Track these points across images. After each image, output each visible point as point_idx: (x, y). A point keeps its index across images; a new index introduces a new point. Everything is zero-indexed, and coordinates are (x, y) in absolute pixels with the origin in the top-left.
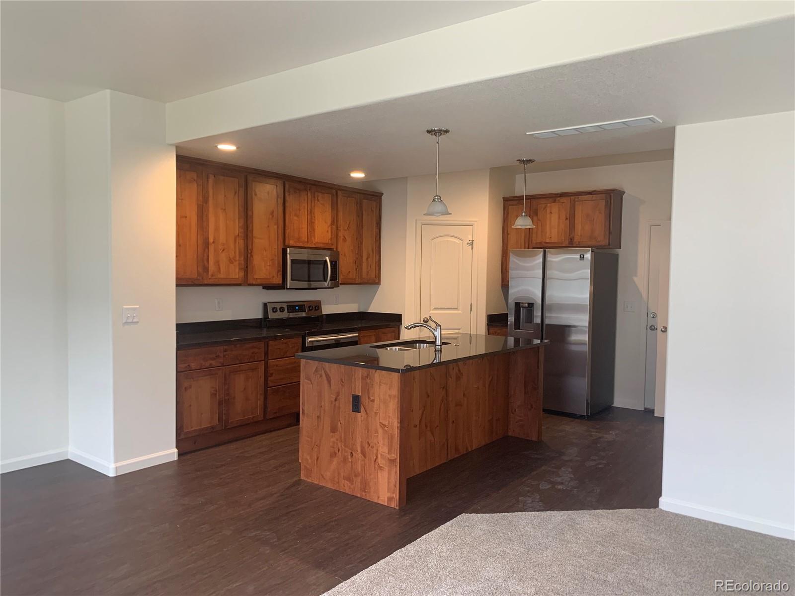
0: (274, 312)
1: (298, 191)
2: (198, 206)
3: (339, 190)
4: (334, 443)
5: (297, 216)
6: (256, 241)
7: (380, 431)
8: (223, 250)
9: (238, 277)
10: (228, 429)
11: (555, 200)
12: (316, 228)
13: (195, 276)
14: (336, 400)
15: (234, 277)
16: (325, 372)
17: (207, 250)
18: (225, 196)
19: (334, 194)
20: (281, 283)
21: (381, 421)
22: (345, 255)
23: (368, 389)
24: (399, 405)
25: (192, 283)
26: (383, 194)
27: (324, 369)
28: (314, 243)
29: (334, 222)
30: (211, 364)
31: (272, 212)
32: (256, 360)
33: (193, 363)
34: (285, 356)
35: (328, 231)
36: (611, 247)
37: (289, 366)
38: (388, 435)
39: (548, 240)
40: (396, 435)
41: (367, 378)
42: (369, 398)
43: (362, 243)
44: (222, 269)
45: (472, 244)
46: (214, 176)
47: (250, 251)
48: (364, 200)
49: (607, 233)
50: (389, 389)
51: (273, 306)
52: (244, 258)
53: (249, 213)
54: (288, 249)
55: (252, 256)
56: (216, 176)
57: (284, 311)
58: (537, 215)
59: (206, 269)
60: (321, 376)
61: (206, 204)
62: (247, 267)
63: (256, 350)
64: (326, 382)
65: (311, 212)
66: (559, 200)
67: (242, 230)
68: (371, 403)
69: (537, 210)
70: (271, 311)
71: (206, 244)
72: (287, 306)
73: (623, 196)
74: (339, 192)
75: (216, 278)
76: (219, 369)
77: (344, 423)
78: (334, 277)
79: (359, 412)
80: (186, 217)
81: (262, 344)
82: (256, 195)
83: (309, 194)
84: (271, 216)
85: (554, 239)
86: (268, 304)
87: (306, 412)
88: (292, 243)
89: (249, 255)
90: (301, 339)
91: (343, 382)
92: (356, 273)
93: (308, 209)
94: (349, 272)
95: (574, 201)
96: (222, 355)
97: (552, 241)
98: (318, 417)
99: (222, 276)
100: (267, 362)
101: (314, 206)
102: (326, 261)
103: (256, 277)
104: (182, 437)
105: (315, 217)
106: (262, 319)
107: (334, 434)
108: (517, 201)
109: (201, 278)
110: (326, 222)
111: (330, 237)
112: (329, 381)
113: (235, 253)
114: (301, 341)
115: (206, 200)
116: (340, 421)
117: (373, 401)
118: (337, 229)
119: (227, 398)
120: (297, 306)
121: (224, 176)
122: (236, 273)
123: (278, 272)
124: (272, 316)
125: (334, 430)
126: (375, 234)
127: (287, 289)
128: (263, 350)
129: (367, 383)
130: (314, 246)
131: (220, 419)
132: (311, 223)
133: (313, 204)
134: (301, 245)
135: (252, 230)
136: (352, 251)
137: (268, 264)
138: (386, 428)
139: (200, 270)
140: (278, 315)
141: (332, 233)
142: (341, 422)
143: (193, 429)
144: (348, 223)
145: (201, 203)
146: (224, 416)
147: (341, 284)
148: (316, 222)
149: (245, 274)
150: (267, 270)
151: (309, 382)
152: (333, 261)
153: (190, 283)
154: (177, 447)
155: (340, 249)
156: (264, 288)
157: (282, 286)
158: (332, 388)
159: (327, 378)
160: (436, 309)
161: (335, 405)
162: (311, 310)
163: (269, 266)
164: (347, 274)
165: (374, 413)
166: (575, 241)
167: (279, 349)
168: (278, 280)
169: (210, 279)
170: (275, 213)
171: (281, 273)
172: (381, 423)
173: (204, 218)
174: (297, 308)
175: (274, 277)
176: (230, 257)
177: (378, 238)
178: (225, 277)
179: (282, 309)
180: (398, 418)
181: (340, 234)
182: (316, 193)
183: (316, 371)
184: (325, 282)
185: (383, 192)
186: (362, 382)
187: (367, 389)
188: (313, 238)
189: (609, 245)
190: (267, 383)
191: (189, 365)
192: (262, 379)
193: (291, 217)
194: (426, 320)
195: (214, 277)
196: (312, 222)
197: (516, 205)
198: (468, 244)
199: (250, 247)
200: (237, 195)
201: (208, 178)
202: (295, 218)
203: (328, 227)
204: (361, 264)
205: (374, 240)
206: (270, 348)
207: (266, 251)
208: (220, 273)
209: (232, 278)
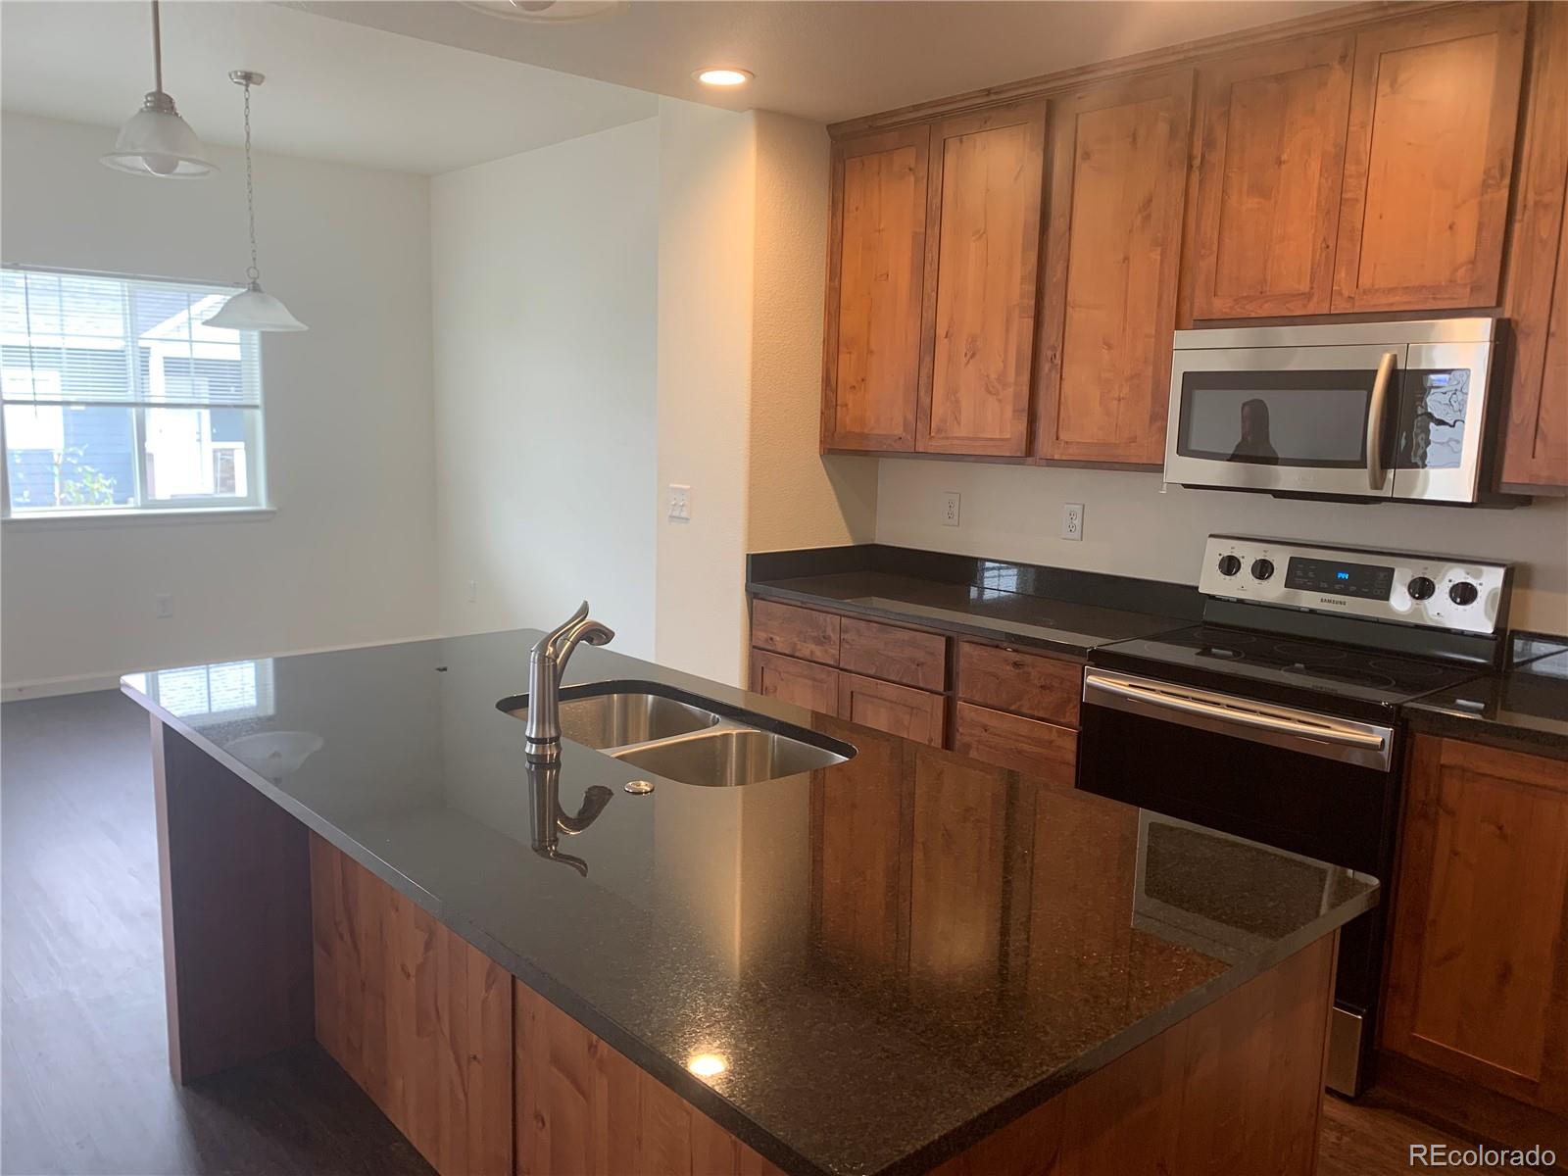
2: (915, 238)
8: (974, 358)
9: (1007, 435)
13: (896, 430)
17: (928, 359)
18: (987, 191)
20: (1159, 461)
25: (889, 450)
30: (812, 654)
33: (778, 635)
34: (1013, 708)
35: (1451, 226)
37: (1025, 747)
44: (966, 411)
46: (961, 141)
47: (1050, 353)
52: (1031, 376)
55: (1057, 368)
56: (965, 138)
57: (1272, 575)
59: (925, 413)
61: (933, 226)
63: (921, 655)
67: (1027, 287)
70: (1216, 568)
71: (930, 343)
75: (948, 438)
81: (940, 643)
82: (1085, 156)
84: (1139, 220)
86: (1209, 541)
88: (1223, 305)
89: (1046, 368)
90: (1080, 669)
96: (835, 638)
99: (963, 431)
102: (1378, 371)
109: (910, 436)
111: (1464, 251)
113: (1005, 362)
114: (1079, 676)
115: (932, 217)
120: (1347, 568)
121: (986, 129)
122: (1002, 423)
128: (942, 661)
135: (1065, 282)
137: (1116, 394)
139: (910, 414)
149: (1027, 427)
150: (1108, 413)
153: (884, 448)
163: (1120, 399)
168: (1149, 451)
169: (934, 438)
171: (1160, 424)
173: (928, 269)
174: (1343, 576)
175: (1132, 439)
176: (988, 377)
178: (971, 434)
179: (1261, 569)
191: (771, 639)
195: (943, 435)
199: (1052, 340)
200: (1022, 176)
206: (962, 663)
207: (1110, 347)
208: (959, 423)
209: (992, 439)
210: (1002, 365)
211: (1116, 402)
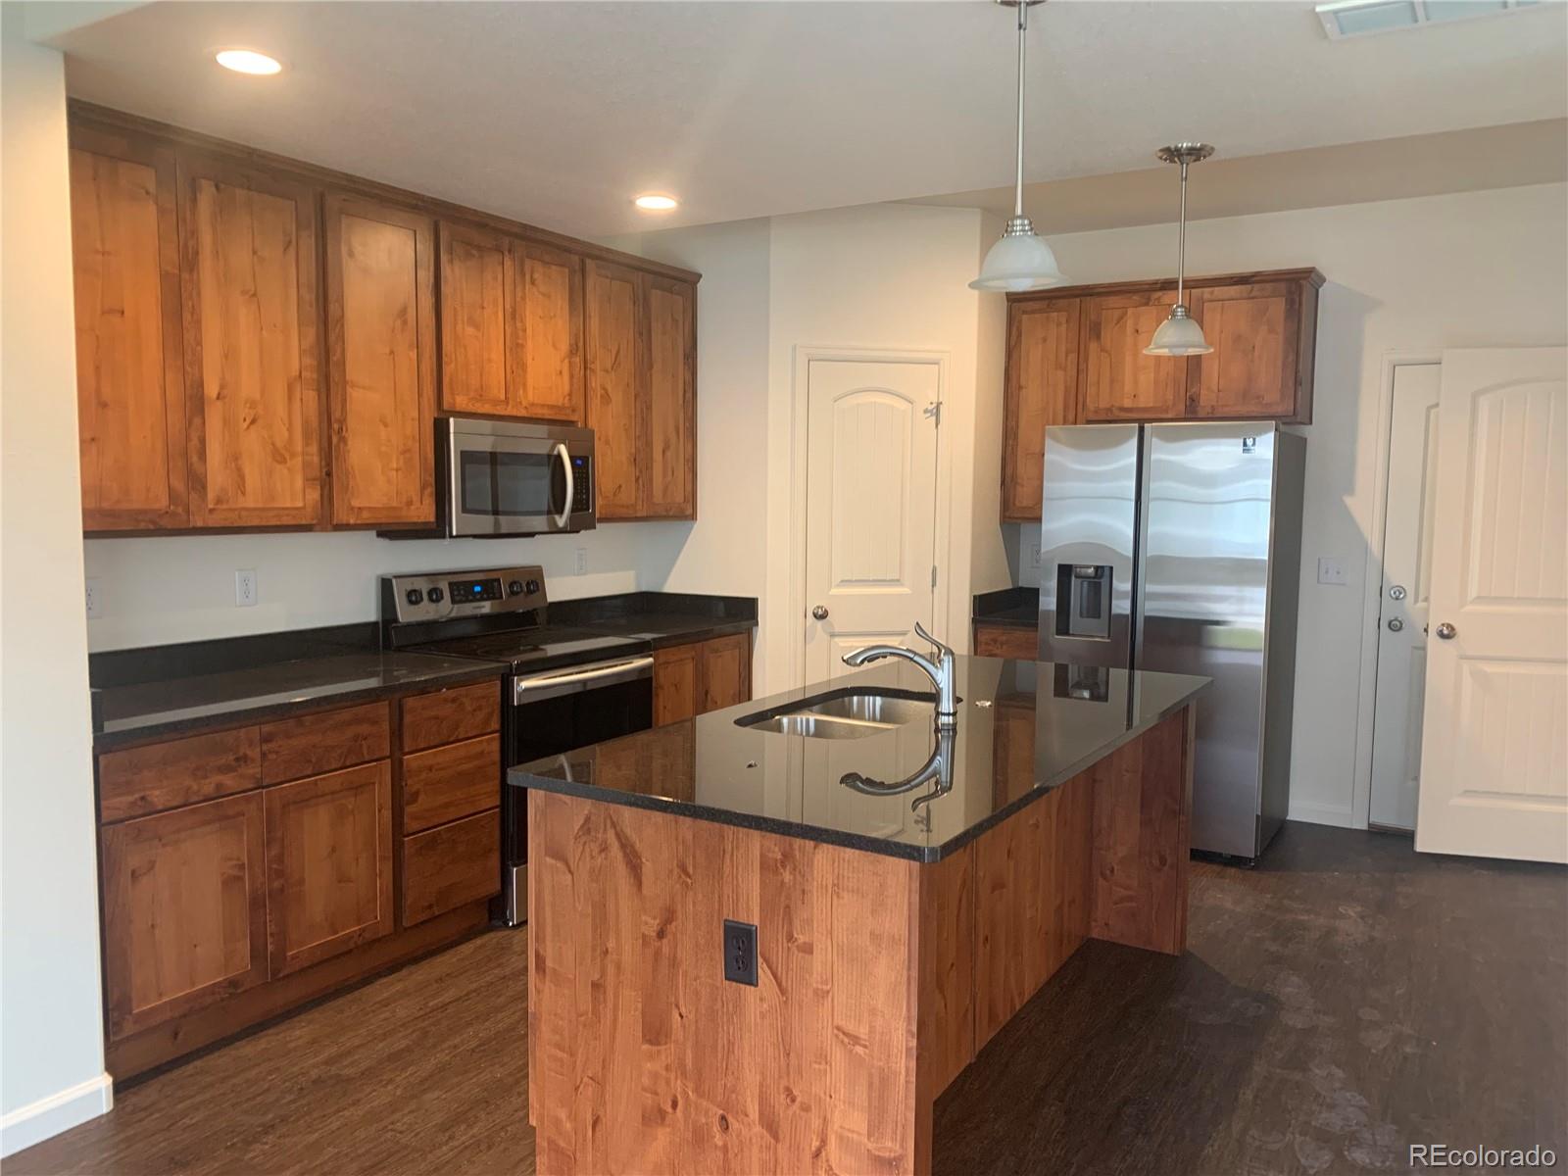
0: (411, 602)
1: (474, 252)
2: (164, 276)
3: (590, 256)
4: (655, 1076)
5: (472, 322)
6: (355, 395)
7: (838, 1056)
8: (253, 422)
9: (300, 504)
10: (287, 976)
11: (1149, 299)
12: (529, 361)
13: (163, 503)
14: (661, 934)
15: (288, 505)
16: (620, 836)
17: (197, 421)
18: (255, 252)
19: (577, 268)
20: (432, 519)
21: (838, 1021)
22: (607, 442)
23: (788, 907)
24: (915, 973)
25: (151, 527)
26: (701, 276)
27: (614, 825)
28: (524, 404)
29: (579, 348)
30: (219, 786)
31: (404, 311)
32: (367, 758)
33: (153, 788)
34: (452, 739)
35: (561, 372)
36: (1299, 419)
37: (465, 767)
38: (871, 1076)
39: (1127, 403)
40: (902, 1078)
41: (784, 867)
42: (790, 938)
43: (649, 408)
44: (253, 479)
45: (936, 412)
46: (217, 187)
47: (336, 426)
48: (654, 291)
49: (1291, 384)
50: (873, 912)
51: (409, 585)
52: (321, 449)
53: (333, 308)
54: (452, 420)
55: (343, 440)
56: (222, 186)
57: (442, 598)
58: (1098, 337)
59: (197, 482)
60: (604, 849)
61: (191, 271)
62: (328, 474)
63: (365, 729)
64: (621, 869)
65: (514, 317)
66: (1159, 299)
67: (308, 361)
68: (797, 955)
69: (1100, 324)
70: (404, 599)
71: (196, 403)
72: (450, 584)
73: (1320, 290)
74: (588, 261)
75: (231, 510)
76: (248, 800)
77: (692, 1016)
78: (582, 502)
79: (751, 980)
80: (123, 313)
81: (383, 709)
82: (351, 254)
83: (508, 263)
84: (399, 322)
85: (1146, 400)
86: (394, 581)
87: (549, 963)
88: (462, 402)
89: (335, 440)
90: (498, 683)
91: (688, 875)
92: (637, 489)
93: (508, 306)
94: (620, 487)
95: (1202, 301)
96: (255, 753)
97: (1142, 405)
98: (596, 986)
99: (250, 502)
100: (401, 762)
101: (523, 298)
102: (559, 457)
103: (356, 503)
104: (129, 1029)
105: (525, 330)
106: (375, 624)
107: (655, 1048)
108: (1047, 302)
109: (180, 510)
110: (554, 346)
111: (567, 388)
112: (635, 867)
113: (290, 430)
114: (499, 688)
115: (189, 261)
116: (677, 1006)
117: (808, 949)
118: (585, 368)
119: (276, 884)
120: (478, 583)
121: (249, 189)
122: (294, 492)
123: (423, 488)
124: (405, 614)
125: (655, 1033)
126: (681, 386)
127: (451, 536)
128: (386, 726)
129: (782, 882)
130: (523, 413)
131: (256, 954)
132: (515, 348)
133: (519, 294)
134: (487, 409)
135: (342, 363)
136: (626, 430)
137: (395, 466)
138: (859, 1049)
139: (179, 485)
140: (425, 612)
141: (572, 377)
142: (683, 1011)
143: (165, 999)
144: (614, 352)
145: (177, 271)
146: (269, 940)
147: (603, 520)
148: (530, 344)
149: (322, 495)
150: (389, 481)
151: (560, 865)
152: (580, 458)
153: (142, 526)
154: (110, 1067)
155: (593, 423)
156: (380, 534)
157: (437, 529)
158: (644, 892)
159: (626, 855)
160: (845, 582)
161: (657, 954)
162: (517, 593)
163: (397, 470)
164: (615, 495)
165: (810, 993)
166: (1202, 404)
167: (436, 718)
168: (425, 512)
169: (211, 511)
170: (412, 312)
171: (431, 490)
172: (838, 1028)
173: (187, 316)
174: (478, 589)
175: (410, 503)
176: (273, 444)
177: (689, 395)
178: (260, 505)
179: (435, 595)
180: (909, 1018)
181: (595, 383)
182: (528, 263)
183: (587, 828)
184: (557, 517)
185: (702, 272)
186: (762, 882)
187: (783, 904)
188: (521, 392)
189: (1295, 413)
190: (401, 824)
191: (143, 798)
192: (387, 814)
193: (459, 327)
194: (820, 612)
195: (225, 506)
196: (517, 344)
197: (1040, 311)
198: (926, 411)
199: (337, 414)
200: (292, 251)
201: (194, 193)
202: (470, 330)
203: (562, 361)
204: (649, 467)
205: (681, 402)
206: (407, 719)
207: (386, 425)
208: (243, 493)
209: (283, 509)
210: (286, 434)
211: (394, 473)
